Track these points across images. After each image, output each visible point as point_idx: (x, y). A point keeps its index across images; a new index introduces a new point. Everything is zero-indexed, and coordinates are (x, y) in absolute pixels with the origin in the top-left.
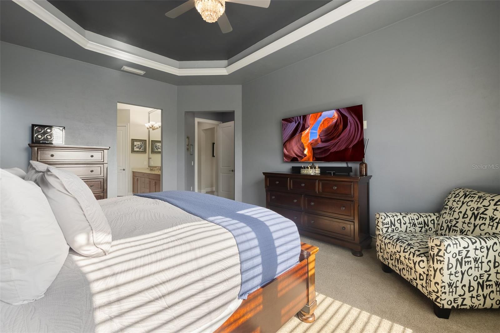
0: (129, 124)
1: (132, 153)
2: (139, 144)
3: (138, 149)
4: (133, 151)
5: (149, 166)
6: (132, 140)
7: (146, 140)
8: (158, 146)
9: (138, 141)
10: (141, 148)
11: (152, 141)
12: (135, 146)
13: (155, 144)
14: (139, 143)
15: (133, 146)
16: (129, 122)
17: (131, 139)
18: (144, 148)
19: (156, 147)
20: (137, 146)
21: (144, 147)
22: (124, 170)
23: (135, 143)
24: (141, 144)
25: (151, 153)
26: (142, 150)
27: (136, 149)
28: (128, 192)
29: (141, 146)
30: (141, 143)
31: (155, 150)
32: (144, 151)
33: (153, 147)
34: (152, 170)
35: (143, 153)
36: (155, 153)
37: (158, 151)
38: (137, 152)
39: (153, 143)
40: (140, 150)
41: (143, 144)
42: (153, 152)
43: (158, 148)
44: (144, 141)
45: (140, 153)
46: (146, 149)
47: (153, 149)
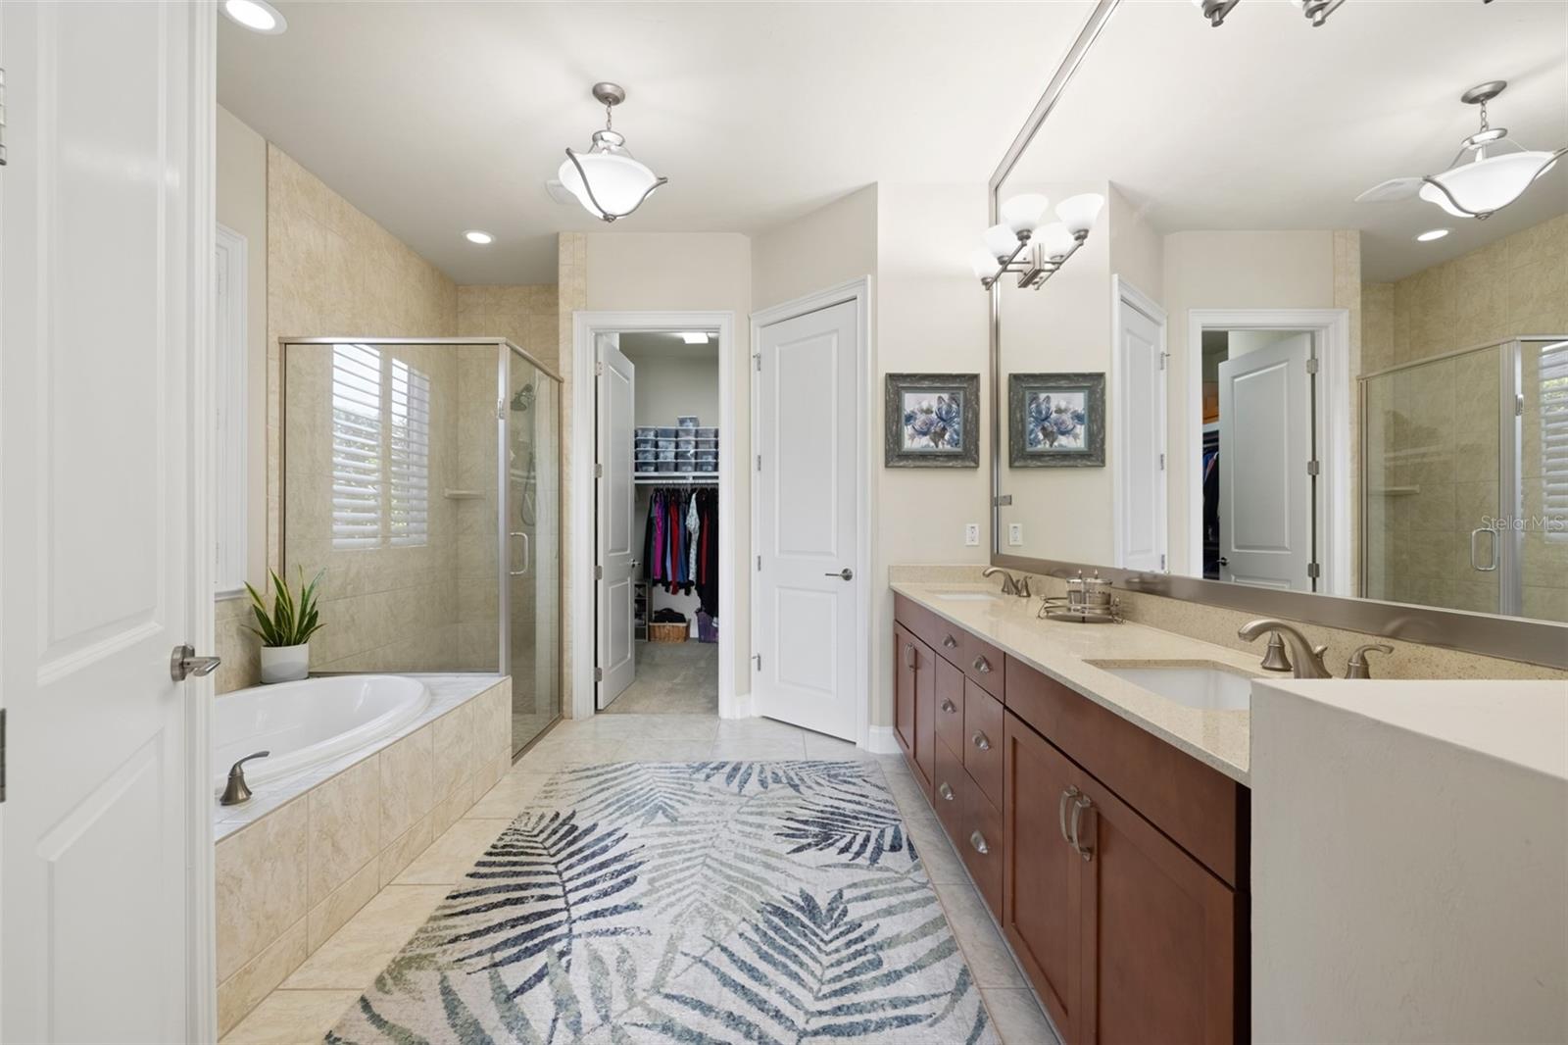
0: (869, 277)
1: (887, 465)
2: (935, 409)
3: (923, 443)
4: (896, 455)
5: (997, 558)
6: (892, 378)
7: (975, 377)
8: (1059, 411)
9: (926, 384)
10: (944, 429)
11: (1016, 379)
12: (910, 418)
13: (1035, 399)
14: (931, 400)
15: (898, 422)
16: (873, 267)
17: (881, 376)
18: (966, 432)
19: (1042, 419)
20: (921, 418)
21: (966, 420)
22: (847, 575)
23: (911, 402)
24: (944, 407)
25: (1011, 466)
26: (948, 447)
27: (912, 437)
28: (870, 722)
29: (945, 419)
30: (946, 396)
31: (1035, 442)
32: (965, 456)
33: (1022, 420)
34: (1018, 593)
35: (959, 463)
36: (1039, 464)
37: (1061, 446)
38: (918, 463)
39: (1024, 396)
40: (940, 446)
41: (958, 405)
42: (1023, 456)
43: (1059, 429)
44: (965, 385)
45: (938, 464)
46: (977, 440)
47: (1022, 433)
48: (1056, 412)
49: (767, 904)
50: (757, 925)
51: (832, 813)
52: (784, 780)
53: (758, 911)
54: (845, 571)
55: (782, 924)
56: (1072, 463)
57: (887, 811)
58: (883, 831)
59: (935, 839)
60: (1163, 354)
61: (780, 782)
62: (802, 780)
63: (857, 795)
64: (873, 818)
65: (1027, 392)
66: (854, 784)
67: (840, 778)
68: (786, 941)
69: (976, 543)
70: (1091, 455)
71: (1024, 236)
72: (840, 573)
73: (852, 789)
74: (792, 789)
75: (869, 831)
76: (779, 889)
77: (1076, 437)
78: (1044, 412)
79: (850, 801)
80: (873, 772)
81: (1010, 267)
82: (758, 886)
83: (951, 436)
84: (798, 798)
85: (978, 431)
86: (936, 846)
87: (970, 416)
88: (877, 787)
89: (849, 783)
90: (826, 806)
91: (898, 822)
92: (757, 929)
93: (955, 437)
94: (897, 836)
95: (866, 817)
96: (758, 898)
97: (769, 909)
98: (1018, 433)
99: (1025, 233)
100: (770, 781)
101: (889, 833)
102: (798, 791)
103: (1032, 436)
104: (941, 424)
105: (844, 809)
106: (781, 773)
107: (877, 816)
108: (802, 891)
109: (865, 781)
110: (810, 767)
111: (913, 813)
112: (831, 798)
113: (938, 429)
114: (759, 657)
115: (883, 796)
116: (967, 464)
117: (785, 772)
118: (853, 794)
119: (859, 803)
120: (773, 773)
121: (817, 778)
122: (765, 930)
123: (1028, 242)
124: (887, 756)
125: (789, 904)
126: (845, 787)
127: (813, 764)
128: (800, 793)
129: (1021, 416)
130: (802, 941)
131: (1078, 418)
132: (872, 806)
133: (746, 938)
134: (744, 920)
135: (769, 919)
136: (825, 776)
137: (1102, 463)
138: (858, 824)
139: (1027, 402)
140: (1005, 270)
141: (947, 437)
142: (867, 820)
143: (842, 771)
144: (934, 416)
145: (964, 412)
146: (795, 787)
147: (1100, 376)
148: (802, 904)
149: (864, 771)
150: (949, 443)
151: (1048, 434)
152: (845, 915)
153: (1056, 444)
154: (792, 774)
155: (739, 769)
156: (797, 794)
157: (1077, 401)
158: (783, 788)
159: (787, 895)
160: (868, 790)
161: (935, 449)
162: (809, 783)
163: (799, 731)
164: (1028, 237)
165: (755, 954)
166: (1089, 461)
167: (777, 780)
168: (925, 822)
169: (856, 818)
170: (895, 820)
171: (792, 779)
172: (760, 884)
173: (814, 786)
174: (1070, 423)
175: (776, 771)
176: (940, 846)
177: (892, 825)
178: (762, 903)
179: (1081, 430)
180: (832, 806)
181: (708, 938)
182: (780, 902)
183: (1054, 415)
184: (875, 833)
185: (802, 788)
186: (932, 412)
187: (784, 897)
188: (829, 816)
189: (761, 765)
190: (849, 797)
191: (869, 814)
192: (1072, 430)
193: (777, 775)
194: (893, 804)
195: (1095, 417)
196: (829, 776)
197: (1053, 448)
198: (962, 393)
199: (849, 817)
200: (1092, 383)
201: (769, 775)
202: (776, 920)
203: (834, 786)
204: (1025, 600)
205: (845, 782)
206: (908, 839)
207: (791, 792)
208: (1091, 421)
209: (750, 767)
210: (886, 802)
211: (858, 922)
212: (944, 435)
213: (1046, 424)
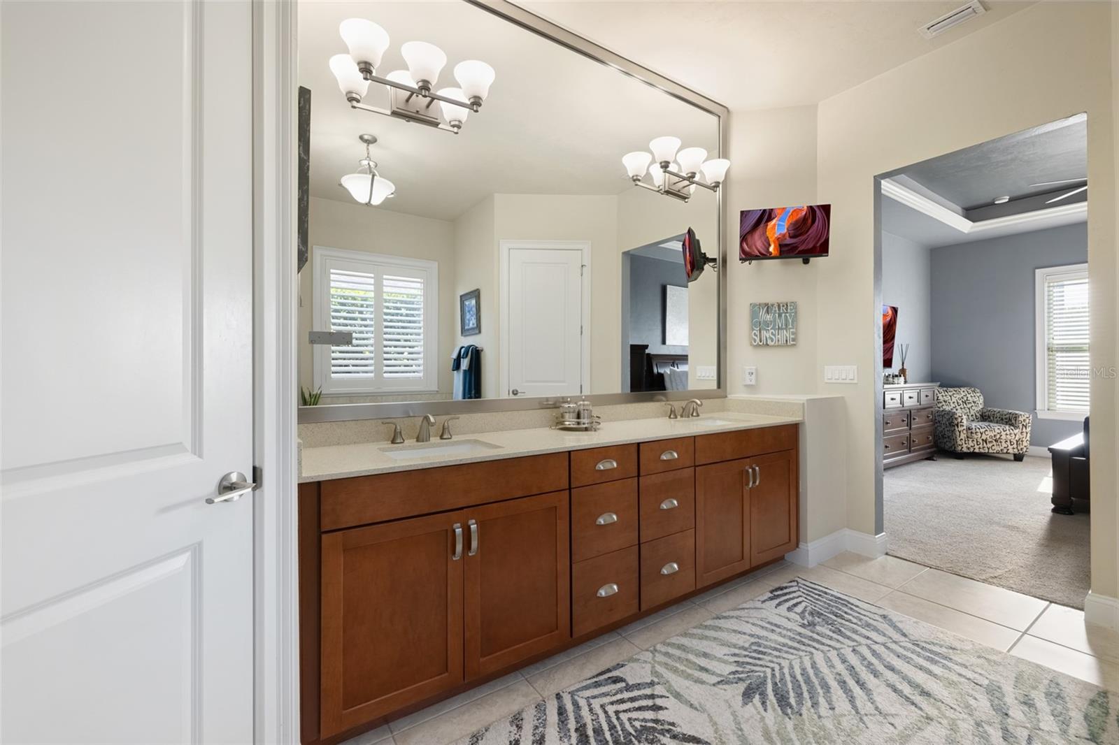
49: (787, 715)
50: (812, 706)
53: (801, 715)
55: (792, 694)
68: (800, 685)
76: (763, 719)
82: (778, 733)
92: (815, 705)
96: (790, 725)
97: (789, 711)
108: (745, 704)
122: (809, 701)
125: (768, 703)
130: (788, 678)
133: (829, 704)
134: (820, 717)
135: (798, 704)
148: (757, 697)
152: (737, 671)
159: (761, 709)
165: (832, 691)
172: (774, 735)
178: (790, 718)
181: (864, 723)
182: (774, 710)
187: (765, 710)
202: (792, 701)
211: (735, 664)
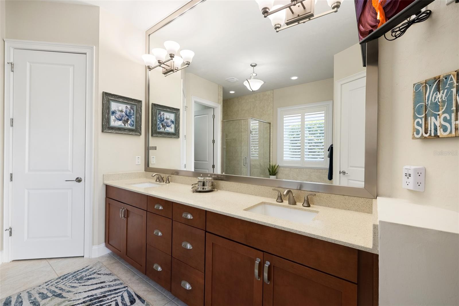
0: (95, 47)
1: (103, 131)
2: (124, 111)
3: (119, 124)
4: (106, 127)
5: (148, 169)
6: (106, 95)
7: (140, 102)
8: (167, 119)
9: (121, 100)
10: (128, 119)
11: (154, 105)
12: (113, 113)
13: (160, 113)
14: (122, 107)
15: (108, 114)
16: (97, 43)
18: (136, 122)
19: (162, 121)
20: (118, 114)
21: (136, 117)
22: (79, 180)
23: (114, 106)
24: (128, 111)
25: (152, 136)
26: (129, 127)
27: (114, 121)
29: (129, 115)
30: (129, 107)
31: (159, 128)
32: (136, 131)
34: (164, 182)
35: (134, 133)
36: (161, 136)
37: (167, 130)
38: (117, 132)
39: (156, 112)
40: (126, 126)
41: (134, 111)
42: (156, 133)
43: (167, 125)
44: (136, 104)
45: (126, 133)
46: (141, 125)
47: (156, 125)
48: (166, 119)
51: (91, 300)
52: (50, 295)
54: (77, 178)
56: (170, 136)
57: (118, 285)
58: (122, 296)
59: (146, 287)
60: (186, 106)
61: (47, 297)
62: (61, 289)
63: (99, 283)
64: (114, 292)
65: (157, 111)
66: (94, 278)
67: (84, 278)
69: (140, 163)
70: (176, 134)
71: (172, 56)
72: (75, 179)
73: (94, 281)
74: (57, 298)
75: (116, 300)
77: (171, 128)
78: (162, 118)
79: (97, 289)
80: (100, 268)
81: (162, 65)
83: (131, 122)
84: (64, 302)
85: (141, 122)
86: (148, 291)
87: (138, 116)
88: (107, 274)
89: (91, 279)
90: (84, 298)
91: (126, 288)
93: (132, 123)
94: (130, 296)
95: (110, 293)
98: (154, 125)
99: (173, 55)
100: (39, 299)
101: (126, 295)
102: (62, 297)
103: (159, 126)
104: (127, 117)
105: (96, 295)
106: (45, 292)
107: (115, 290)
109: (98, 274)
110: (62, 279)
111: (130, 280)
112: (85, 292)
113: (125, 119)
114: (11, 229)
115: (112, 278)
116: (137, 134)
117: (47, 289)
118: (96, 284)
119: (102, 287)
120: (40, 293)
121: (70, 284)
123: (173, 58)
124: (102, 257)
126: (90, 282)
127: (64, 277)
128: (65, 298)
129: (156, 119)
131: (172, 122)
132: (110, 286)
136: (76, 281)
137: (179, 137)
138: (108, 299)
139: (157, 115)
140: (160, 66)
141: (129, 122)
142: (111, 294)
143: (84, 274)
144: (124, 113)
145: (136, 115)
146: (60, 296)
147: (178, 110)
149: (96, 269)
150: (130, 125)
151: (163, 126)
153: (166, 129)
154: (53, 288)
155: (10, 302)
156: (63, 299)
157: (172, 116)
158: (51, 299)
160: (103, 278)
161: (124, 127)
162: (67, 289)
163: (45, 261)
164: (173, 57)
166: (175, 136)
167: (44, 296)
168: (138, 281)
169: (105, 296)
170: (125, 287)
171: (55, 292)
173: (71, 289)
174: (170, 123)
175: (41, 291)
176: (149, 289)
177: (125, 291)
179: (173, 126)
180: (88, 297)
183: (165, 120)
184: (119, 300)
185: (64, 294)
186: (123, 112)
188: (90, 303)
189: (28, 292)
190: (95, 287)
191: (110, 291)
192: (170, 126)
193: (43, 293)
194: (119, 280)
195: (177, 122)
196: (77, 280)
197: (165, 131)
198: (135, 107)
199: (101, 297)
200: (176, 111)
201: (37, 296)
203: (84, 284)
204: (168, 184)
205: (88, 279)
206: (136, 294)
207: (58, 300)
208: (176, 123)
209: (19, 297)
210: (115, 280)
212: (128, 122)
213: (163, 123)
